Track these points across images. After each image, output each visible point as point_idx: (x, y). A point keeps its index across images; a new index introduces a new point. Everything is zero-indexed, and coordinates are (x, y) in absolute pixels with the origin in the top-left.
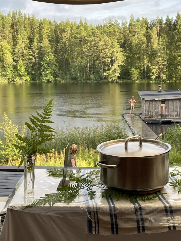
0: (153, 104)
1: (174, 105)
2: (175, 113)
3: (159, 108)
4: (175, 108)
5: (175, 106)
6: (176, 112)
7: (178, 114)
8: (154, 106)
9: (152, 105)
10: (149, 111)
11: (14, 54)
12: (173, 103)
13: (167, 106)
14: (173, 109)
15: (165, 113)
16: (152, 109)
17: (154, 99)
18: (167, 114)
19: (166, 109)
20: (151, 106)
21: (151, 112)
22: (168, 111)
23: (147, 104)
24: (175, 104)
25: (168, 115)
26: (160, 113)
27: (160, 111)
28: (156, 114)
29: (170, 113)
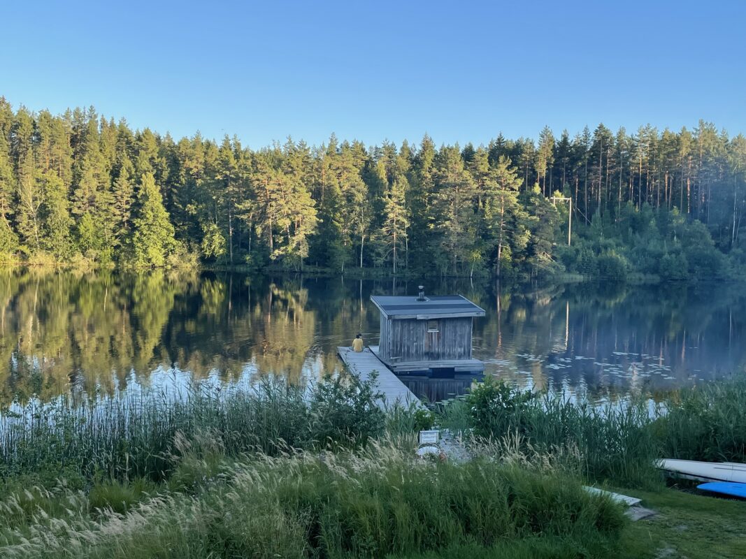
0: (411, 328)
1: (456, 332)
2: (459, 350)
3: (423, 339)
4: (458, 338)
5: (459, 333)
6: (460, 347)
7: (464, 353)
8: (412, 332)
9: (409, 331)
10: (401, 346)
11: (74, 201)
12: (455, 327)
13: (441, 333)
14: (455, 341)
15: (437, 349)
16: (408, 339)
17: (414, 317)
18: (441, 350)
19: (438, 341)
20: (406, 333)
21: (406, 348)
22: (444, 345)
23: (397, 328)
24: (458, 329)
25: (444, 354)
26: (425, 349)
27: (426, 344)
28: (417, 351)
29: (447, 350)
